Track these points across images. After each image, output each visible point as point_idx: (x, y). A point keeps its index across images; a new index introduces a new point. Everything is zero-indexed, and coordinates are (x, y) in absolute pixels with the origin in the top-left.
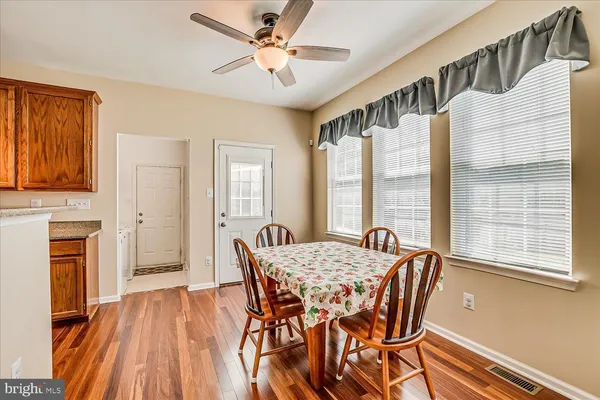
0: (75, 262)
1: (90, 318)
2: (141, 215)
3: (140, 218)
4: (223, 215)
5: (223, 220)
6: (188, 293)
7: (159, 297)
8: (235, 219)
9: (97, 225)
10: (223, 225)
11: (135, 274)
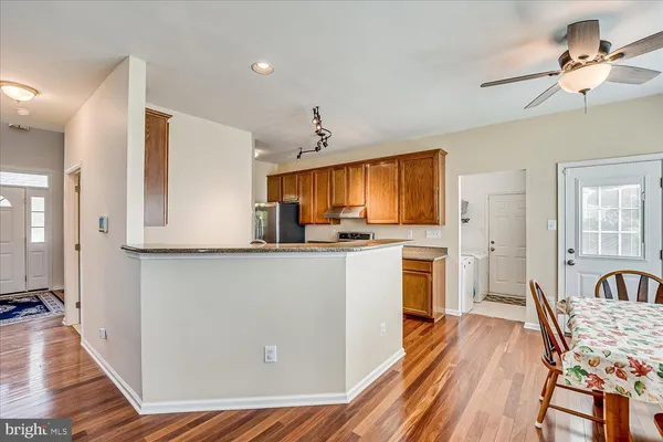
0: (426, 277)
1: (436, 321)
2: (493, 242)
3: (492, 246)
4: (571, 251)
5: (570, 257)
6: (523, 330)
7: (493, 324)
8: (584, 258)
9: (444, 251)
10: (570, 263)
11: (485, 299)
